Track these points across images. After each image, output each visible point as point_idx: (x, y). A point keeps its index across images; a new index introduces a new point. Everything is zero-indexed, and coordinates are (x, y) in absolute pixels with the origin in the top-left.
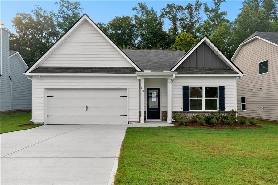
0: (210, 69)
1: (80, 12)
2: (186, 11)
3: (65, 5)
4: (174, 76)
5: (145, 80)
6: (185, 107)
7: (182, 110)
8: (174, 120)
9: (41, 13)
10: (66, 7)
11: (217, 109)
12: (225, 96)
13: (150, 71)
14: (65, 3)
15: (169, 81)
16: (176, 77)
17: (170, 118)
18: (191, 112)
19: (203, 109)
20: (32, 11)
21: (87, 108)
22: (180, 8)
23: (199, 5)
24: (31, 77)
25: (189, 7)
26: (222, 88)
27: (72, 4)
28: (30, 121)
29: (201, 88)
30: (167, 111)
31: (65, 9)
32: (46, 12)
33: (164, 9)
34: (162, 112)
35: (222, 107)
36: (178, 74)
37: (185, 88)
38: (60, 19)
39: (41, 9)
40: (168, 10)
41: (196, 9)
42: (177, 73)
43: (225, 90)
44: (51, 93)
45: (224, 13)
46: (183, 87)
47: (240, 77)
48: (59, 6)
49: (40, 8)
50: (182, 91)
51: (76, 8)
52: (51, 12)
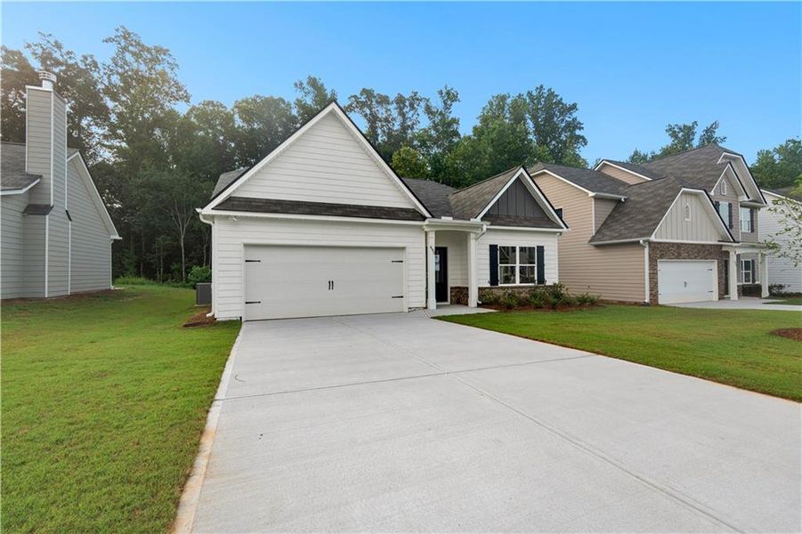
0: (526, 220)
1: (168, 70)
2: (392, 107)
3: (131, 48)
4: (485, 228)
5: (436, 232)
6: (494, 281)
7: (489, 285)
8: (480, 302)
9: (57, 55)
10: (134, 54)
11: (534, 282)
12: (545, 262)
13: (451, 219)
14: (132, 45)
15: (472, 236)
16: (487, 229)
17: (473, 298)
18: (502, 288)
19: (518, 283)
20: (29, 46)
21: (331, 284)
22: (384, 100)
23: (417, 99)
24: (213, 217)
25: (400, 101)
26: (541, 249)
27: (149, 50)
28: (208, 315)
29: (514, 249)
30: (467, 288)
31: (129, 57)
32: (73, 56)
33: (355, 96)
34: (451, 288)
35: (541, 279)
36: (491, 225)
37: (493, 248)
38: (115, 79)
39: (59, 46)
40: (363, 99)
41: (412, 106)
42: (489, 223)
43: (545, 253)
44: (255, 254)
45: (455, 121)
46: (491, 246)
47: (561, 233)
48: (112, 49)
49: (56, 42)
50: (488, 252)
51: (155, 60)
52: (86, 58)
